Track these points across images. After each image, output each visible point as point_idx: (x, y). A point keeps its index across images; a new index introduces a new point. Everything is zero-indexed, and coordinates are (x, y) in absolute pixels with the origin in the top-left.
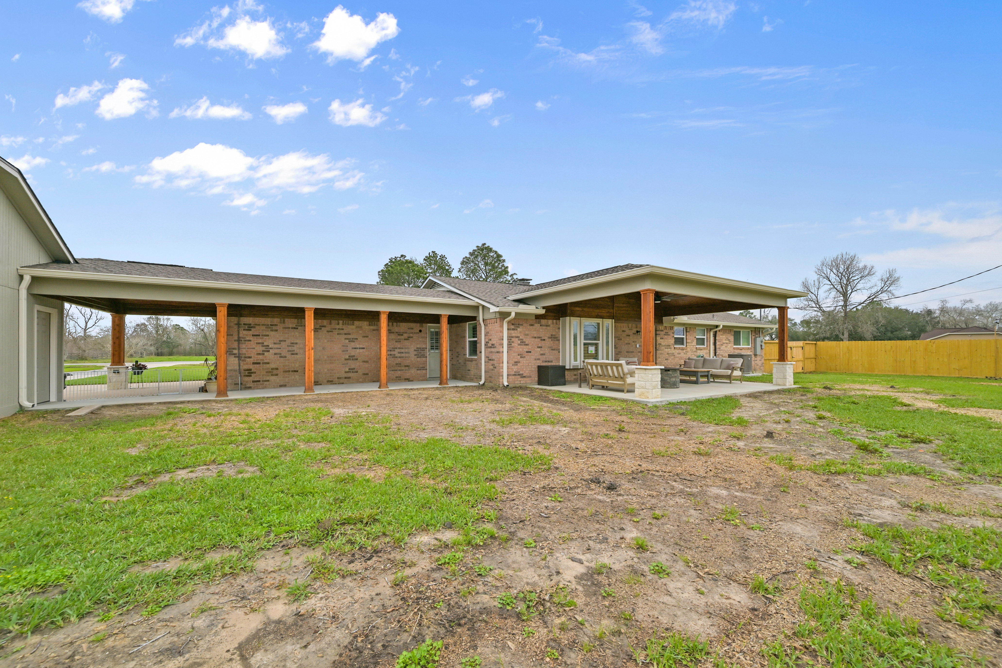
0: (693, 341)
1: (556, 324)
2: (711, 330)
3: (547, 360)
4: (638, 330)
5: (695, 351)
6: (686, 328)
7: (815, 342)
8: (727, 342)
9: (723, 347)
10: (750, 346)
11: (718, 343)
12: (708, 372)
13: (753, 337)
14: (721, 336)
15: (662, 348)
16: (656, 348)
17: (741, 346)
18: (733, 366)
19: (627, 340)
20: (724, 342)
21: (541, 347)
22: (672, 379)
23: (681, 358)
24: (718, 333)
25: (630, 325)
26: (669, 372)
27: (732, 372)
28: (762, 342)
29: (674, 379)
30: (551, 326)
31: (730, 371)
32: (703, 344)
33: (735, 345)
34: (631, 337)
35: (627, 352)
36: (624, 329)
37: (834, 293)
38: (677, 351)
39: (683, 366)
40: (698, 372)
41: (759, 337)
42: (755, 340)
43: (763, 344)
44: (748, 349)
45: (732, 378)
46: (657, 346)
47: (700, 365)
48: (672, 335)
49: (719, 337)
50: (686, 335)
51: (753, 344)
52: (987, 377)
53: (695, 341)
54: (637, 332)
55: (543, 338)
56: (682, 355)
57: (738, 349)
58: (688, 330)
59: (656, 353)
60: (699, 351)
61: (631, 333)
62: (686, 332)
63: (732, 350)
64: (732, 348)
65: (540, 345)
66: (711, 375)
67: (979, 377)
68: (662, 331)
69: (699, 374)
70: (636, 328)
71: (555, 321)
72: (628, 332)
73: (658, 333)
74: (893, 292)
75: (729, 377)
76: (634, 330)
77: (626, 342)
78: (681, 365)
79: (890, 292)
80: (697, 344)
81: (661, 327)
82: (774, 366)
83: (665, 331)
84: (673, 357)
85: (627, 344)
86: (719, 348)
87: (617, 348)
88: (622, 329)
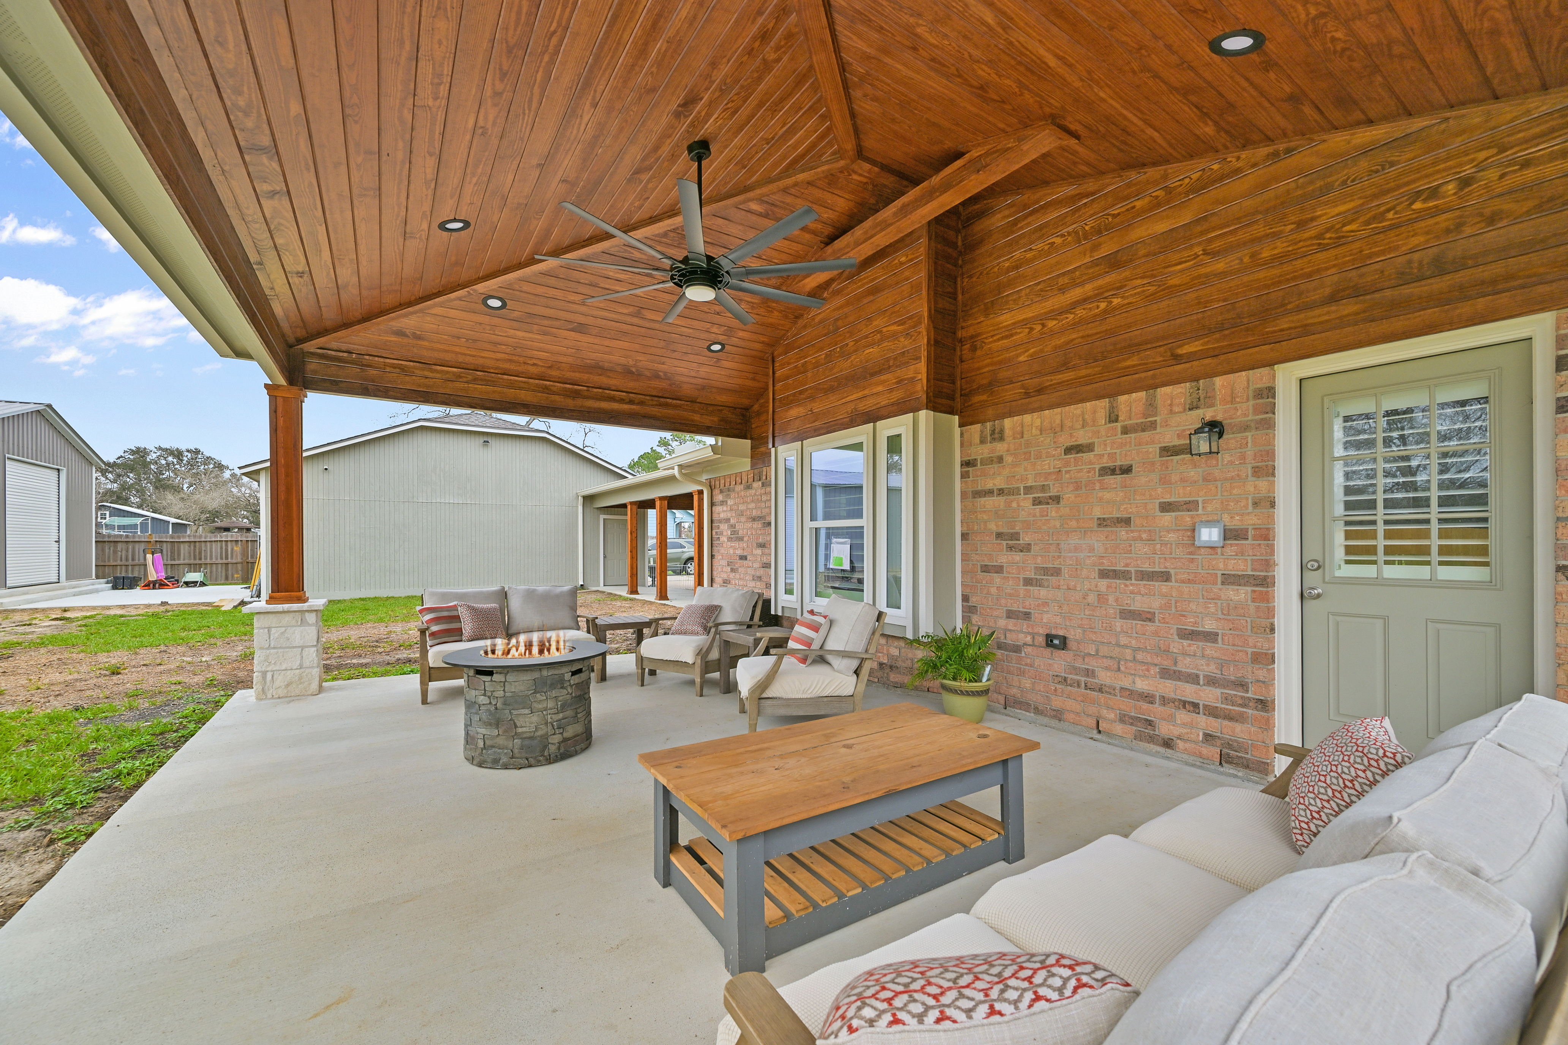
87: (1027, 548)
88: (1066, 441)
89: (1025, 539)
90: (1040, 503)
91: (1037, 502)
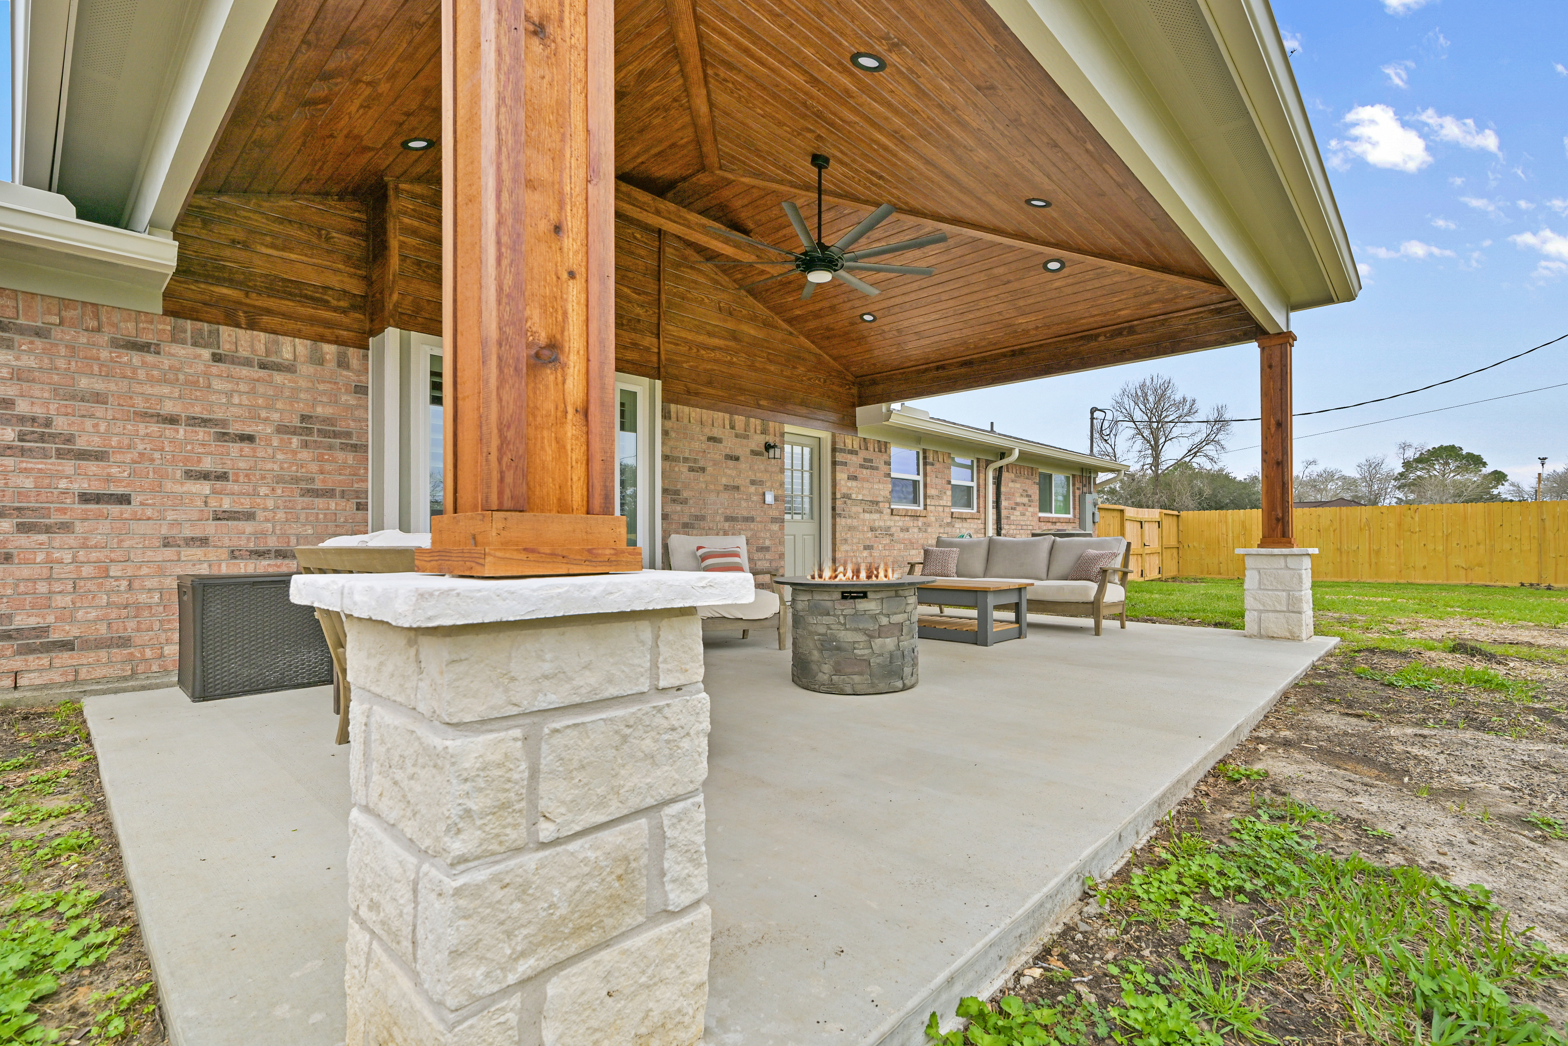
0: (942, 492)
1: (342, 363)
2: (988, 463)
3: (272, 543)
4: (771, 440)
5: (948, 524)
6: (925, 451)
7: (1176, 513)
8: (1025, 500)
9: (1016, 515)
10: (1070, 516)
11: (1004, 503)
12: (1020, 590)
13: (1078, 493)
14: (1011, 485)
15: (854, 509)
16: (834, 509)
17: (1053, 515)
18: (1102, 564)
19: (729, 474)
20: (1019, 500)
21: (223, 477)
22: (877, 643)
23: (911, 544)
24: (1005, 475)
25: (740, 420)
26: (862, 605)
27: (1101, 590)
28: (1095, 505)
29: (890, 643)
30: (305, 369)
31: (1093, 587)
32: (969, 505)
33: (1041, 510)
34: (743, 465)
35: (728, 519)
36: (716, 432)
37: (1139, 443)
38: (899, 522)
39: (918, 569)
40: (985, 592)
41: (1090, 493)
42: (1082, 501)
43: (1097, 512)
44: (1068, 522)
45: (1105, 612)
46: (838, 503)
47: (978, 565)
48: (883, 468)
49: (1010, 484)
50: (925, 475)
51: (1077, 511)
52: (1522, 585)
53: (949, 493)
54: (768, 447)
55: (235, 428)
56: (914, 534)
57: (1048, 521)
58: (930, 460)
59: (834, 525)
60: (958, 524)
61: (742, 449)
62: (925, 464)
63: (1035, 522)
64: (1036, 519)
65: (207, 464)
66: (1029, 601)
67: (1506, 584)
68: (853, 452)
69: (991, 601)
70: (764, 432)
71: (330, 350)
72: (730, 444)
73: (839, 457)
74: (1222, 442)
75: (1093, 608)
76: (757, 441)
77: (724, 481)
78: (912, 566)
79: (1218, 442)
80: (954, 504)
81: (849, 441)
82: (1249, 562)
83: (863, 454)
84: (886, 541)
85: (727, 487)
86: (1008, 518)
87: (685, 502)
88: (708, 432)
89: (685, 494)
90: (693, 470)
91: (691, 469)
